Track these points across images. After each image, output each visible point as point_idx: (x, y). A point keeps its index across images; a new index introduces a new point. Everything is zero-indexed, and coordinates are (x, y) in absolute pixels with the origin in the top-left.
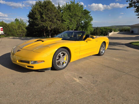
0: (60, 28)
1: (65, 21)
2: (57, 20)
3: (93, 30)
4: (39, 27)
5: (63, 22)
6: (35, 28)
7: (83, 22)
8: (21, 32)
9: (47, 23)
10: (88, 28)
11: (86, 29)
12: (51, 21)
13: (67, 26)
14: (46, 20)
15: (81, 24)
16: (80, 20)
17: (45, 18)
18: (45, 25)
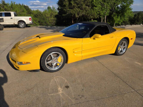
0: (88, 15)
1: (96, 7)
2: (86, 5)
3: (133, 16)
4: (66, 15)
5: (93, 8)
6: (63, 16)
7: (119, 6)
8: (53, 20)
9: (74, 10)
10: (125, 14)
11: (122, 15)
12: (79, 7)
13: (98, 13)
14: (74, 7)
15: (116, 9)
16: (115, 4)
17: (73, 4)
18: (72, 13)
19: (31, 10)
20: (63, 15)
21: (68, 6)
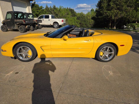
4: (102, 17)
5: (137, 9)
9: (112, 11)
14: (112, 8)
17: (112, 5)
18: (109, 15)
19: (76, 13)
20: (99, 17)
21: (106, 7)
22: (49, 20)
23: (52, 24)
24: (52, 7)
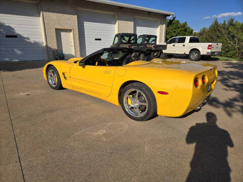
22: (184, 45)
23: (188, 53)
24: (227, 23)
